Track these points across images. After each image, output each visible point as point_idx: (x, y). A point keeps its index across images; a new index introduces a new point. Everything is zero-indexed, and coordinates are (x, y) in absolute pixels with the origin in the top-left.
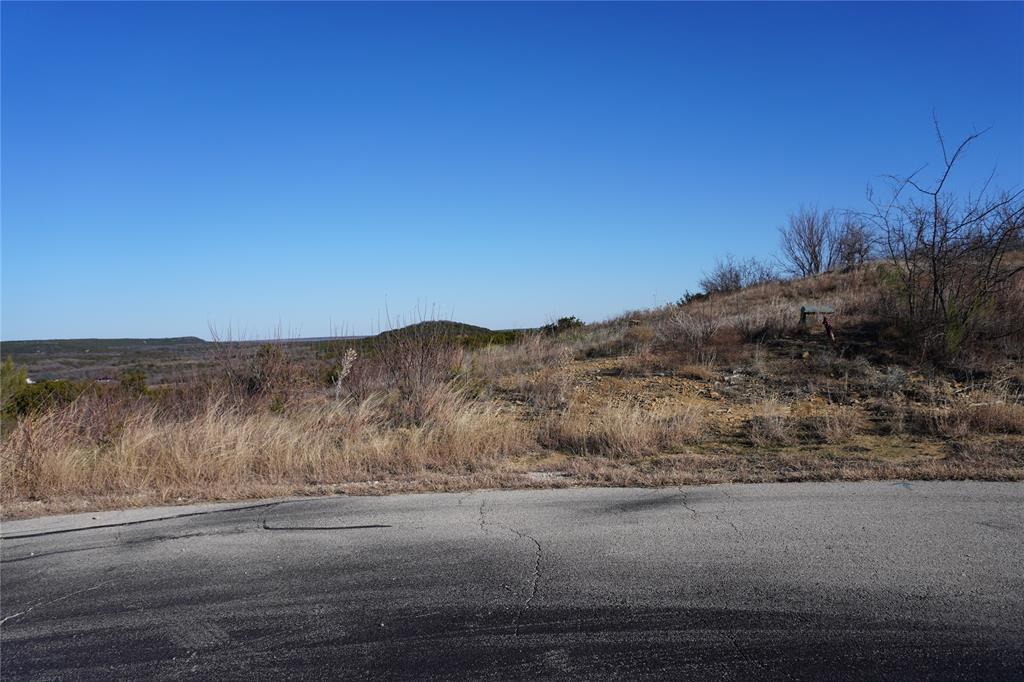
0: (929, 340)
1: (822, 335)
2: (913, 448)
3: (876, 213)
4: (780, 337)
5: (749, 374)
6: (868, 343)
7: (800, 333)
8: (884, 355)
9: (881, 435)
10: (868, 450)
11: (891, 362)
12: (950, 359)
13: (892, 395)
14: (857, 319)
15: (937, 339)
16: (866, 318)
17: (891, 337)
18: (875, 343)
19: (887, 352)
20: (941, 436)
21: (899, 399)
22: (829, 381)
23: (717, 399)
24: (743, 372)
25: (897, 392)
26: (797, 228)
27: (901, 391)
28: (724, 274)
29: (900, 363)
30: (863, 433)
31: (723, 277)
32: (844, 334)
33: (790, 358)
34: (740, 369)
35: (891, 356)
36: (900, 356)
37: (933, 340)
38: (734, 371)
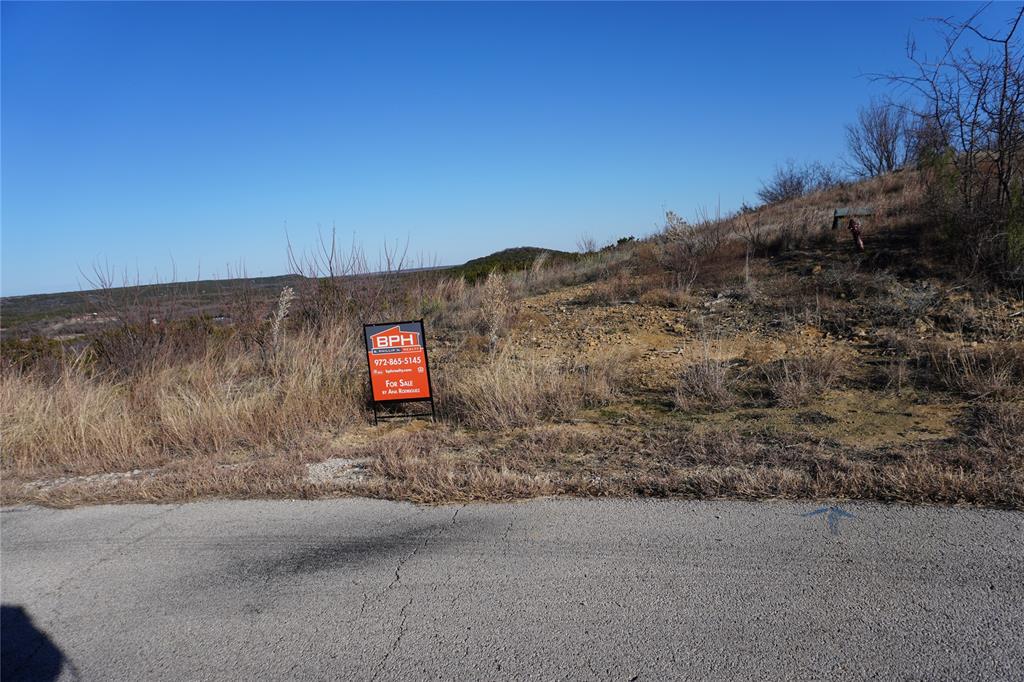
0: (985, 241)
1: (849, 243)
2: (909, 415)
3: (920, 75)
4: (797, 247)
5: (737, 297)
6: (905, 251)
7: (824, 241)
8: (922, 266)
9: (873, 389)
10: (832, 420)
11: (928, 274)
12: (1013, 268)
13: (914, 323)
14: (903, 220)
15: (997, 242)
16: (912, 219)
17: (935, 242)
18: (914, 251)
19: (925, 262)
20: (961, 393)
21: (923, 328)
22: (835, 305)
23: (680, 334)
24: (730, 296)
25: (923, 318)
26: (867, 124)
27: (929, 316)
28: (785, 182)
29: (940, 276)
30: (844, 387)
31: (783, 185)
32: (877, 240)
33: (800, 274)
34: (729, 292)
35: (930, 266)
36: (942, 267)
37: (990, 243)
38: (720, 295)
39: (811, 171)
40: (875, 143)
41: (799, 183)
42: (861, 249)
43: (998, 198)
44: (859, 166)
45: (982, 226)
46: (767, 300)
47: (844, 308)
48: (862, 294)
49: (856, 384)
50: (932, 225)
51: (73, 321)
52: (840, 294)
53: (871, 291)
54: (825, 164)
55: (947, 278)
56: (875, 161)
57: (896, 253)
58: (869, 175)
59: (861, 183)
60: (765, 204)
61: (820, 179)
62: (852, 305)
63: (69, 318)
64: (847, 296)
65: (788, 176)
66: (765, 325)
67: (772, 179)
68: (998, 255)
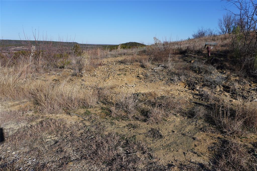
1: (206, 54)
5: (165, 67)
6: (222, 59)
7: (199, 52)
8: (225, 65)
9: (189, 117)
11: (227, 68)
13: (216, 87)
14: (224, 48)
16: (227, 48)
17: (232, 57)
18: (225, 59)
20: (220, 129)
21: (218, 90)
22: (194, 75)
23: (140, 79)
24: (163, 67)
25: (219, 86)
26: (225, 19)
27: (222, 85)
28: (200, 33)
29: (231, 69)
30: (178, 115)
31: (199, 33)
32: (215, 54)
33: (187, 62)
34: (163, 65)
35: (228, 66)
36: (232, 66)
37: (249, 60)
38: (160, 66)
39: (207, 31)
40: (226, 25)
41: (204, 34)
42: (209, 56)
43: (255, 45)
44: (220, 31)
45: (248, 54)
46: (174, 70)
47: (196, 77)
48: (203, 73)
49: (183, 114)
50: (232, 51)
51: (17, 48)
52: (196, 71)
53: (206, 72)
54: (211, 29)
55: (232, 70)
56: (225, 30)
57: (219, 59)
58: (222, 34)
59: (219, 36)
60: (194, 38)
61: (210, 33)
62: (199, 76)
63: (17, 47)
64: (199, 72)
65: (201, 31)
66: (169, 79)
67: (197, 32)
68: (250, 65)
